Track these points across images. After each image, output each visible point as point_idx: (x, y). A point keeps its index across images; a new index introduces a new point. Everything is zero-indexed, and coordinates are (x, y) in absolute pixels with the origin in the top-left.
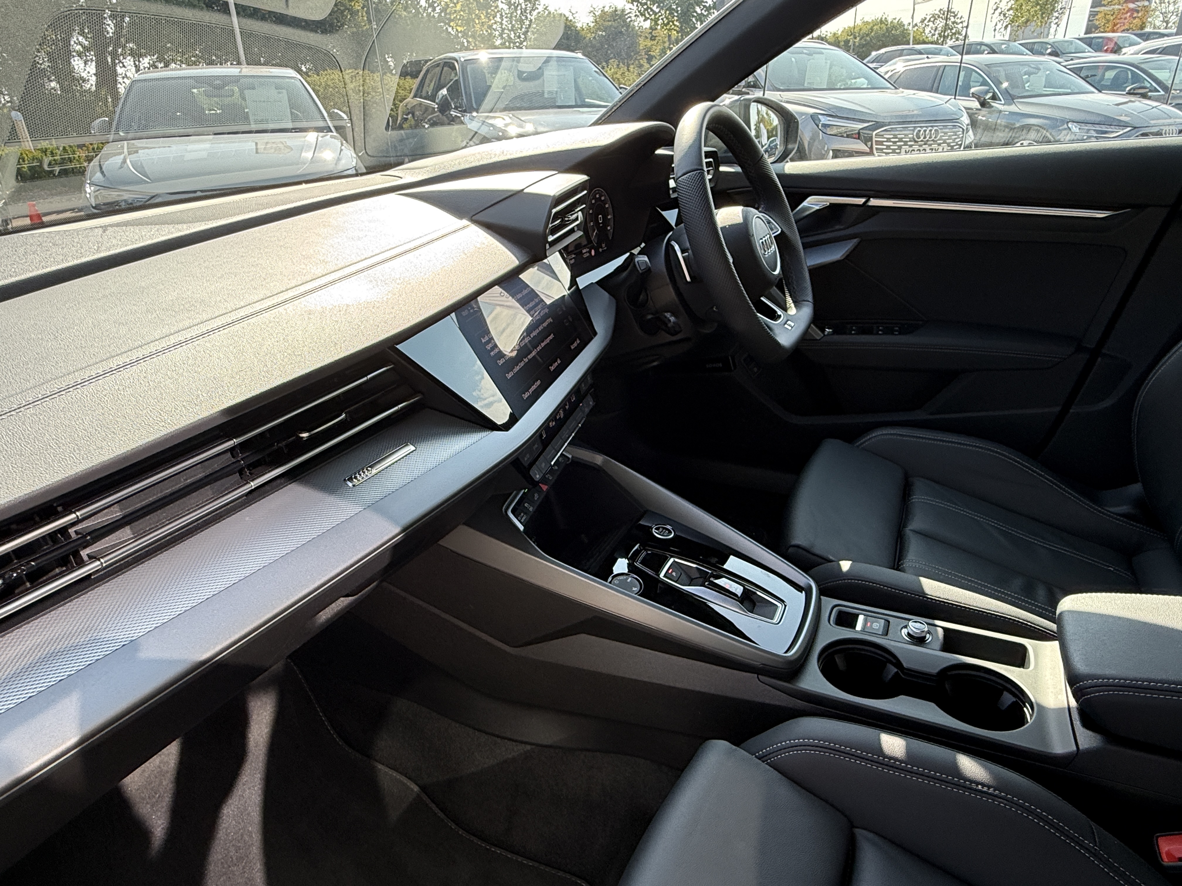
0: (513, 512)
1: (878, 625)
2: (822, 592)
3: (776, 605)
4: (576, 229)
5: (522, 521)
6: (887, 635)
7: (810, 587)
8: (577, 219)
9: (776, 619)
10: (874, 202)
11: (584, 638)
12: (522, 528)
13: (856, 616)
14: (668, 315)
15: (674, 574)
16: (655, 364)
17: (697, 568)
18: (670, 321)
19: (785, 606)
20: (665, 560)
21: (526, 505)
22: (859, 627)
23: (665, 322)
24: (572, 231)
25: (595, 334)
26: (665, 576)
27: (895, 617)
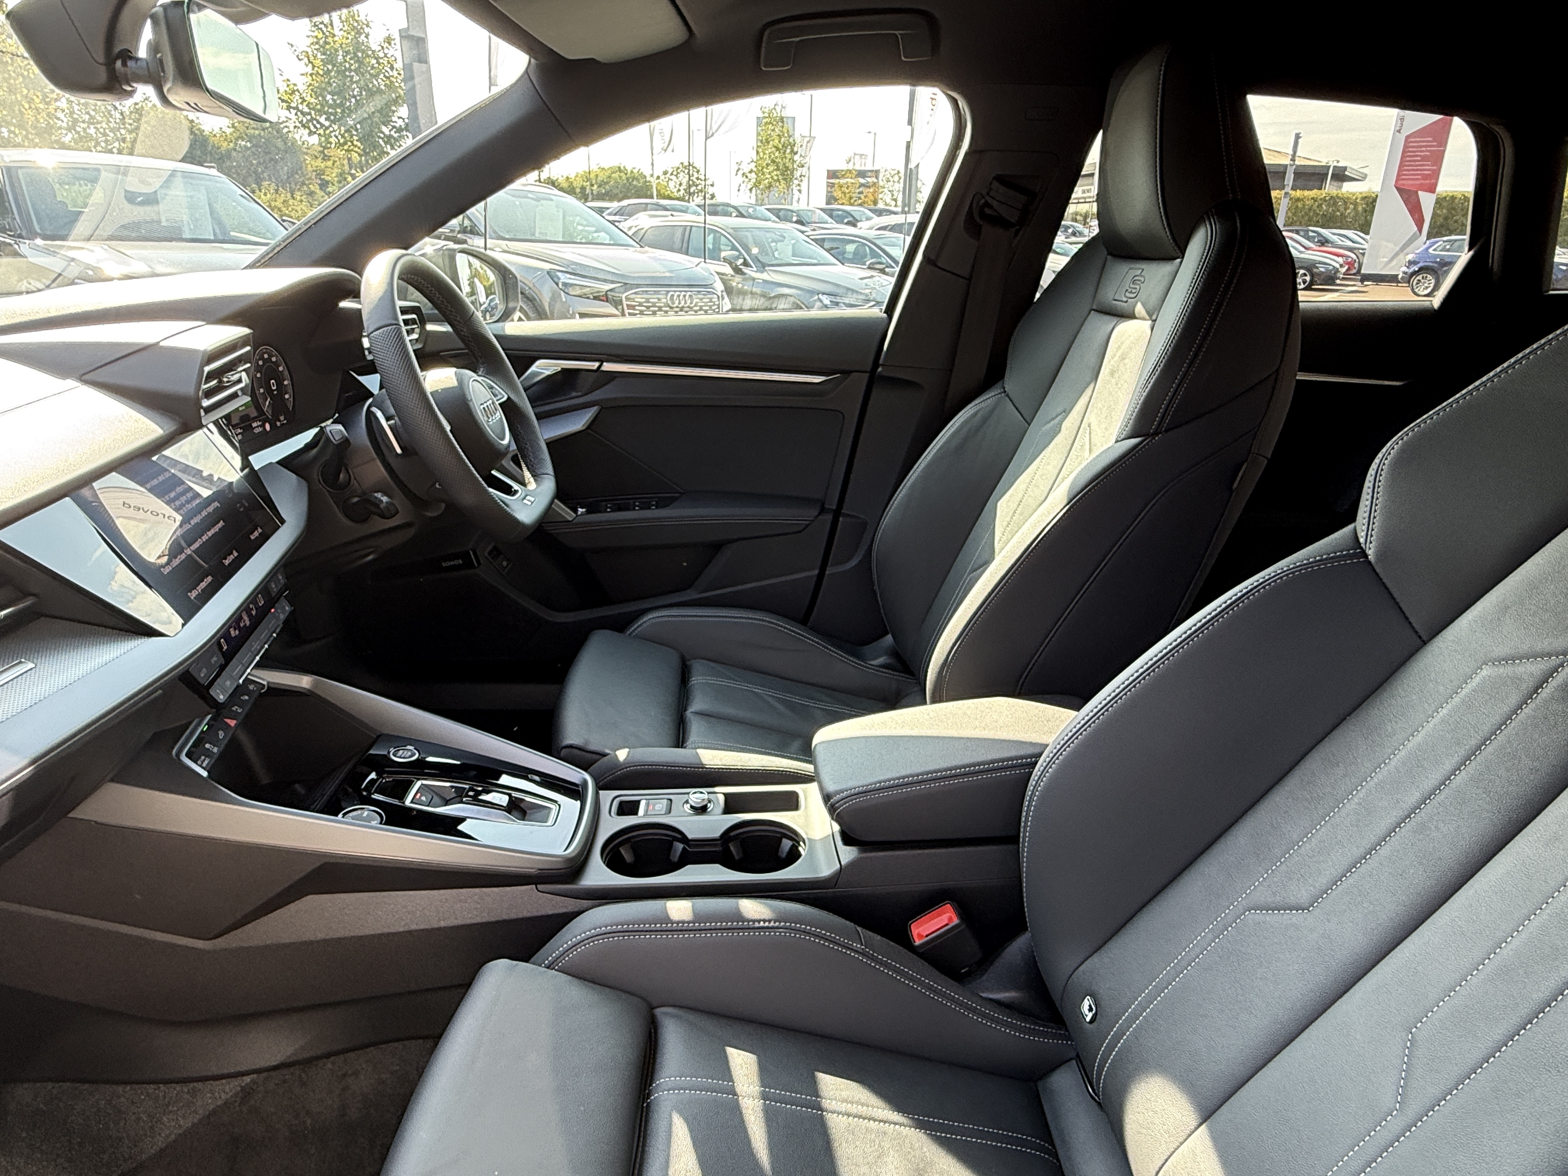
0: (188, 755)
1: (660, 806)
2: (601, 786)
3: (550, 808)
4: (240, 393)
5: (204, 765)
6: (670, 812)
7: (585, 782)
8: (240, 381)
9: (550, 821)
10: (607, 367)
11: (312, 901)
12: (205, 774)
13: (638, 802)
14: (379, 495)
15: (423, 798)
16: (370, 558)
17: (452, 787)
18: (382, 501)
19: (560, 806)
20: (409, 785)
21: (207, 746)
22: (641, 812)
23: (377, 503)
24: (234, 396)
25: (283, 521)
26: (412, 802)
27: (677, 795)
